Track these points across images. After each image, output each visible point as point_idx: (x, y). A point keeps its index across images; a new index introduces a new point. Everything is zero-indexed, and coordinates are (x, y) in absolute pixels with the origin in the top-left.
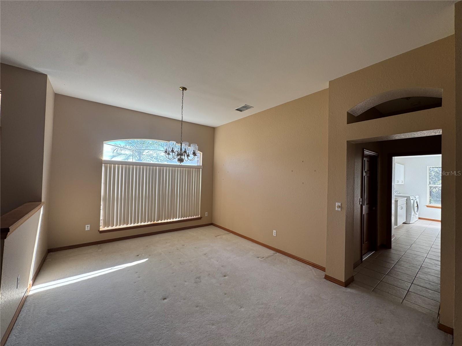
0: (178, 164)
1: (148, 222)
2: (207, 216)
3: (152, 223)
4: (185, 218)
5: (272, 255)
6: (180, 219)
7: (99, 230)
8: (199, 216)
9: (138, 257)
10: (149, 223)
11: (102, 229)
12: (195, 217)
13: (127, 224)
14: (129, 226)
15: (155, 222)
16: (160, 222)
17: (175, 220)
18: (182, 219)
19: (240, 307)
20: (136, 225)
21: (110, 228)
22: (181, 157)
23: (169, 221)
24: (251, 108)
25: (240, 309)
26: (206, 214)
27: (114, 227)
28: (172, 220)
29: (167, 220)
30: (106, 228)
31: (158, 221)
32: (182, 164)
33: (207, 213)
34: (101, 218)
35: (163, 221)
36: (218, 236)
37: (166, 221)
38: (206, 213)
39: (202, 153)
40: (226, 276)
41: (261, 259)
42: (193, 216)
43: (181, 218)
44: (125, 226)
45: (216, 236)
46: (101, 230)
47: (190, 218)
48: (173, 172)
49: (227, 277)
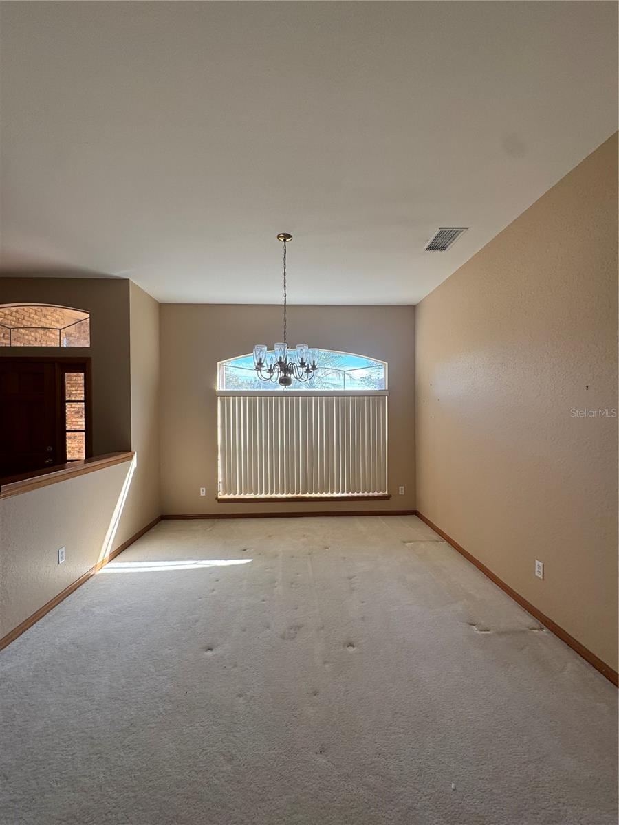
0: (281, 388)
1: (287, 494)
2: (403, 494)
3: (295, 495)
4: (355, 494)
5: (524, 632)
6: (345, 494)
7: (217, 499)
8: (386, 493)
9: (243, 553)
10: (290, 495)
11: (221, 496)
12: (376, 494)
13: (256, 493)
14: (258, 496)
15: (300, 495)
16: (308, 495)
17: (335, 495)
18: (350, 494)
19: (317, 749)
20: (269, 496)
21: (232, 496)
22: (285, 376)
23: (324, 495)
24: (461, 231)
25: (314, 756)
26: (402, 489)
27: (237, 496)
28: (329, 495)
29: (321, 493)
30: (226, 496)
31: (304, 493)
32: (288, 388)
33: (403, 487)
34: (220, 479)
35: (313, 495)
36: (410, 542)
37: (318, 495)
38: (400, 488)
39: (387, 363)
40: (353, 646)
41: (478, 632)
42: (373, 492)
43: (348, 492)
44: (252, 496)
45: (404, 542)
46: (219, 497)
47: (366, 494)
48: (329, 406)
49: (355, 648)
